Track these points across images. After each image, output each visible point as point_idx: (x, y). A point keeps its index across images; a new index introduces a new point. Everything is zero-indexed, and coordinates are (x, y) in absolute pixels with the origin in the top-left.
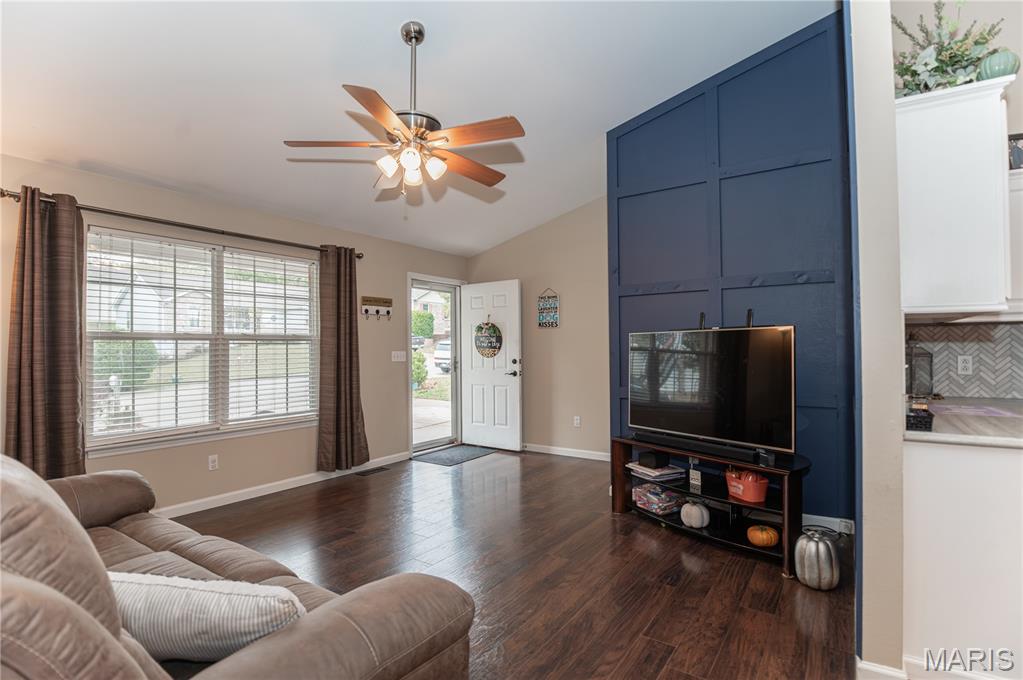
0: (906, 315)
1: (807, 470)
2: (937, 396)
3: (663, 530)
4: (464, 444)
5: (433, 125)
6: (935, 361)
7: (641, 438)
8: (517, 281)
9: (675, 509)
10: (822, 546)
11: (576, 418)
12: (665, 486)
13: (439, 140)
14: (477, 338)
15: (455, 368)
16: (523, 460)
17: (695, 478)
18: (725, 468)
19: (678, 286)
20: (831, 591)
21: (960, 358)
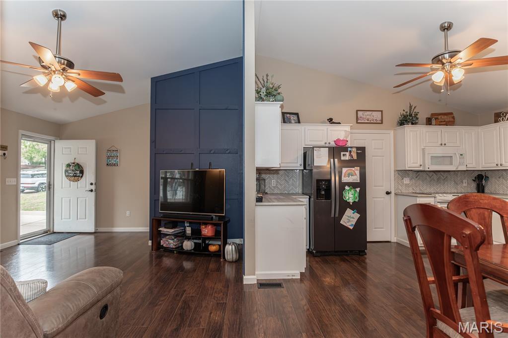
0: (256, 167)
1: (229, 221)
2: (266, 193)
3: (175, 254)
4: (55, 233)
5: (70, 65)
6: (266, 181)
7: (165, 216)
8: (94, 140)
9: (180, 245)
10: (233, 247)
11: (127, 212)
12: (176, 236)
13: (73, 73)
14: (66, 171)
15: (49, 188)
16: (96, 237)
17: (189, 230)
18: (200, 224)
19: (182, 151)
20: (236, 261)
21: (273, 181)
